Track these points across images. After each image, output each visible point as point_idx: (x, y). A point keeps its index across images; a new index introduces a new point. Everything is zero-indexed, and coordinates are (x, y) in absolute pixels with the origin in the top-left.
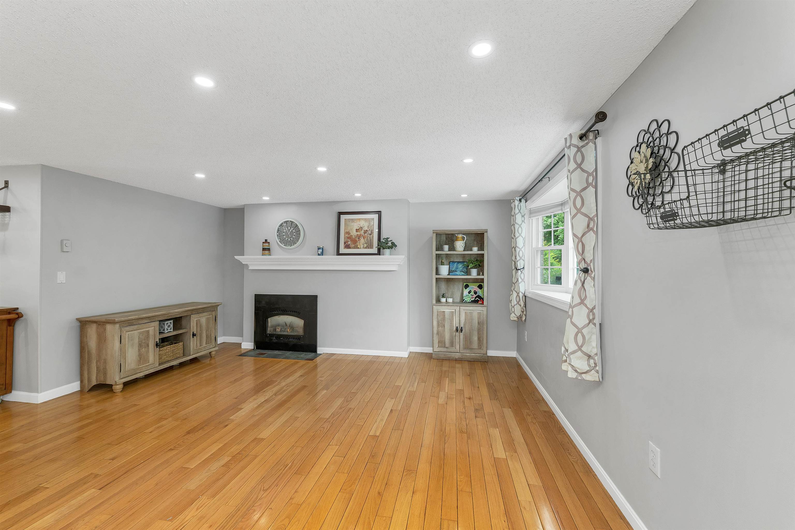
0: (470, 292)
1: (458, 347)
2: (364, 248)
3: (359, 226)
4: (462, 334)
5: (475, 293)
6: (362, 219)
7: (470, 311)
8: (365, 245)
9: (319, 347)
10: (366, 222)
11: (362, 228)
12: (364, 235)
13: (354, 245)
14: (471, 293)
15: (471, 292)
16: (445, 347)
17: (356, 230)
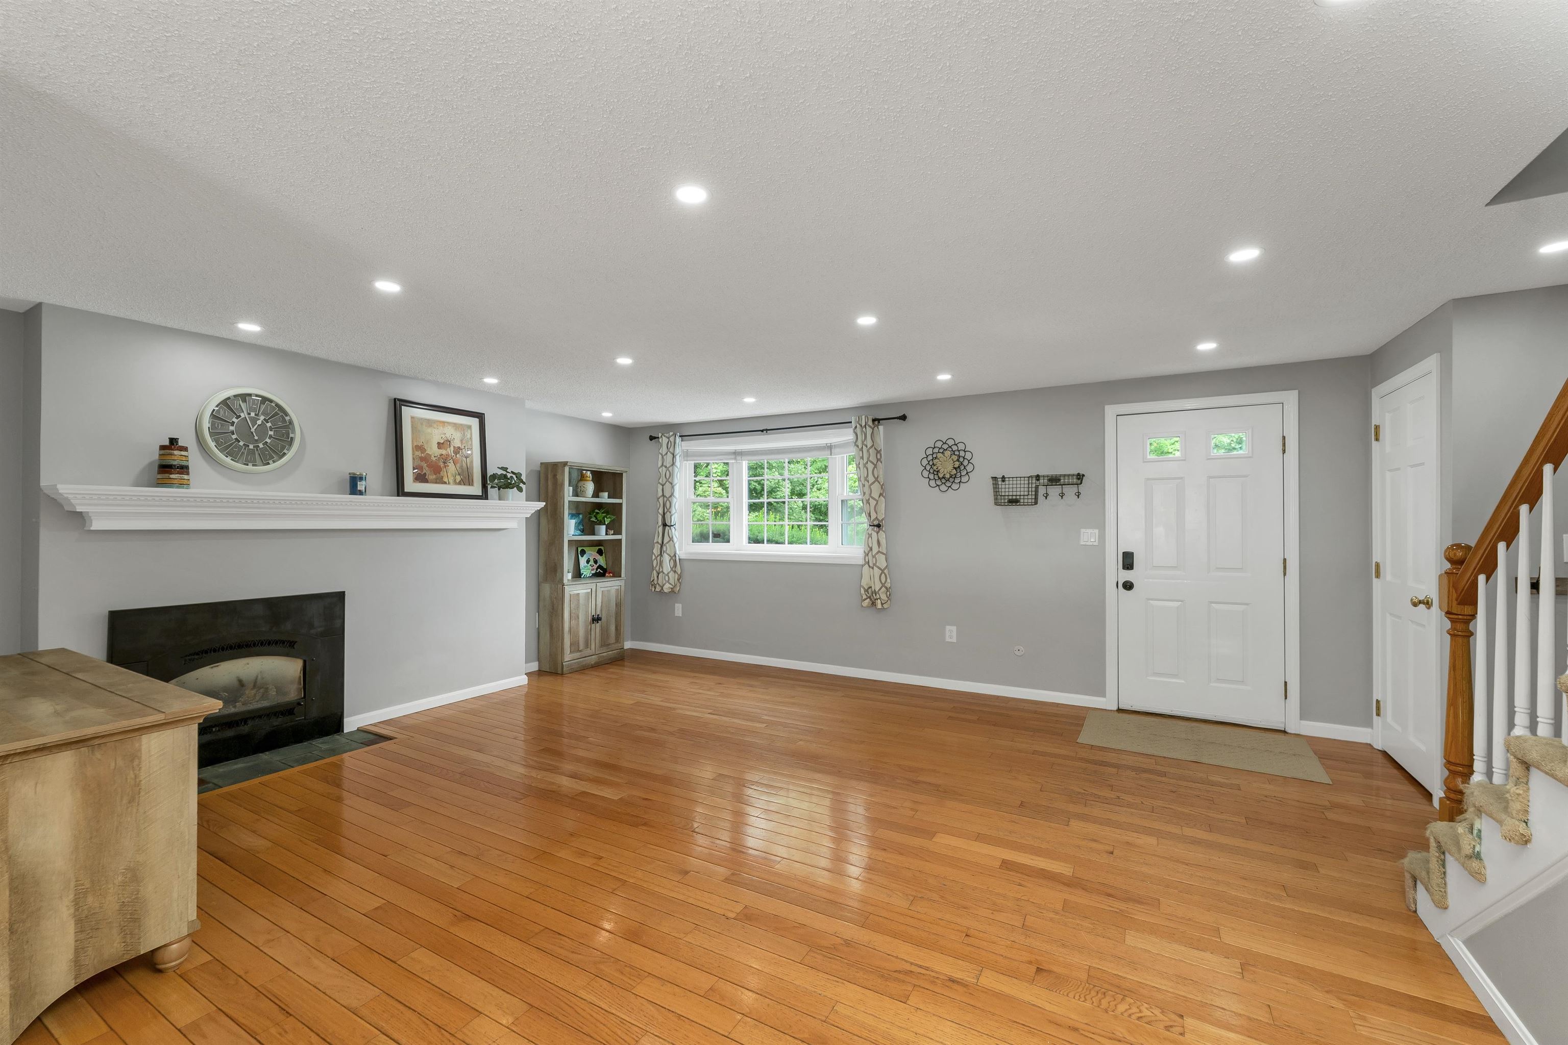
0: (588, 562)
1: (593, 647)
2: (455, 483)
3: (444, 436)
4: (598, 625)
5: (596, 562)
6: (448, 423)
7: (606, 589)
8: (458, 478)
9: (346, 718)
10: (456, 429)
11: (450, 442)
12: (455, 457)
13: (434, 477)
14: (590, 563)
15: (590, 561)
16: (578, 650)
17: (439, 443)
